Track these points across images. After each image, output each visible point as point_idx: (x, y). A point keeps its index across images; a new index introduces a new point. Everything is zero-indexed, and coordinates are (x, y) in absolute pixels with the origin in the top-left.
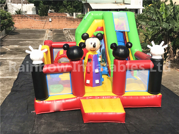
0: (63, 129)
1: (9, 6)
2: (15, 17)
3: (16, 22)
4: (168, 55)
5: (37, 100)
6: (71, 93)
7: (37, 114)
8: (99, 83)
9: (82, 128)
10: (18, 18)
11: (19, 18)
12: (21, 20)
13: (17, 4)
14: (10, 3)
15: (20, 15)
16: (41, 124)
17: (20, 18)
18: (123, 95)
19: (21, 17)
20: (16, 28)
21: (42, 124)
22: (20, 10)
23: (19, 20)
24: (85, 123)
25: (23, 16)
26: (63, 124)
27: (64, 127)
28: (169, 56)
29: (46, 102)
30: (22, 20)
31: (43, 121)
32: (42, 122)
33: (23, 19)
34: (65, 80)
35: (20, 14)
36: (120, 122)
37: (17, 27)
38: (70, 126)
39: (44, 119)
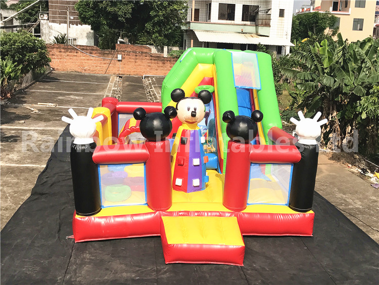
0: (125, 275)
1: (45, 26)
2: (54, 48)
3: (55, 59)
4: (331, 135)
5: (78, 214)
6: (145, 204)
7: (77, 241)
8: (198, 185)
9: (161, 274)
10: (59, 50)
11: (60, 52)
12: (64, 54)
13: (60, 24)
14: (45, 21)
15: (62, 45)
16: (83, 263)
17: (63, 50)
18: (243, 212)
19: (64, 48)
20: (54, 69)
21: (85, 264)
22: (64, 37)
23: (61, 55)
24: (167, 263)
25: (69, 47)
26: (126, 265)
27: (127, 271)
28: (332, 137)
29: (96, 219)
30: (66, 54)
31: (88, 256)
32: (84, 258)
33: (68, 53)
34: (134, 178)
35: (63, 43)
36: (234, 264)
37: (56, 68)
38: (138, 269)
39: (89, 254)
